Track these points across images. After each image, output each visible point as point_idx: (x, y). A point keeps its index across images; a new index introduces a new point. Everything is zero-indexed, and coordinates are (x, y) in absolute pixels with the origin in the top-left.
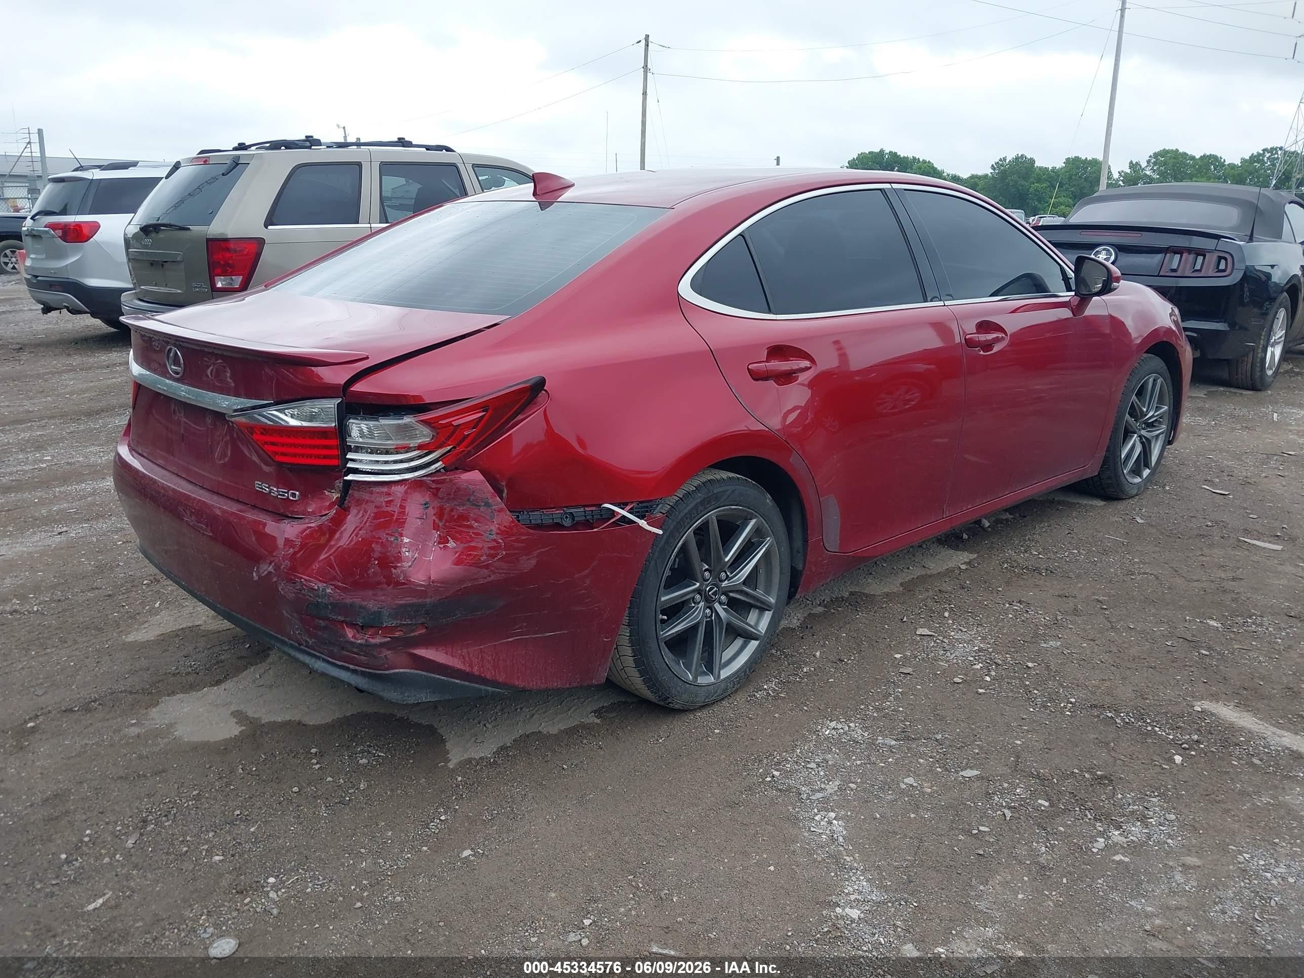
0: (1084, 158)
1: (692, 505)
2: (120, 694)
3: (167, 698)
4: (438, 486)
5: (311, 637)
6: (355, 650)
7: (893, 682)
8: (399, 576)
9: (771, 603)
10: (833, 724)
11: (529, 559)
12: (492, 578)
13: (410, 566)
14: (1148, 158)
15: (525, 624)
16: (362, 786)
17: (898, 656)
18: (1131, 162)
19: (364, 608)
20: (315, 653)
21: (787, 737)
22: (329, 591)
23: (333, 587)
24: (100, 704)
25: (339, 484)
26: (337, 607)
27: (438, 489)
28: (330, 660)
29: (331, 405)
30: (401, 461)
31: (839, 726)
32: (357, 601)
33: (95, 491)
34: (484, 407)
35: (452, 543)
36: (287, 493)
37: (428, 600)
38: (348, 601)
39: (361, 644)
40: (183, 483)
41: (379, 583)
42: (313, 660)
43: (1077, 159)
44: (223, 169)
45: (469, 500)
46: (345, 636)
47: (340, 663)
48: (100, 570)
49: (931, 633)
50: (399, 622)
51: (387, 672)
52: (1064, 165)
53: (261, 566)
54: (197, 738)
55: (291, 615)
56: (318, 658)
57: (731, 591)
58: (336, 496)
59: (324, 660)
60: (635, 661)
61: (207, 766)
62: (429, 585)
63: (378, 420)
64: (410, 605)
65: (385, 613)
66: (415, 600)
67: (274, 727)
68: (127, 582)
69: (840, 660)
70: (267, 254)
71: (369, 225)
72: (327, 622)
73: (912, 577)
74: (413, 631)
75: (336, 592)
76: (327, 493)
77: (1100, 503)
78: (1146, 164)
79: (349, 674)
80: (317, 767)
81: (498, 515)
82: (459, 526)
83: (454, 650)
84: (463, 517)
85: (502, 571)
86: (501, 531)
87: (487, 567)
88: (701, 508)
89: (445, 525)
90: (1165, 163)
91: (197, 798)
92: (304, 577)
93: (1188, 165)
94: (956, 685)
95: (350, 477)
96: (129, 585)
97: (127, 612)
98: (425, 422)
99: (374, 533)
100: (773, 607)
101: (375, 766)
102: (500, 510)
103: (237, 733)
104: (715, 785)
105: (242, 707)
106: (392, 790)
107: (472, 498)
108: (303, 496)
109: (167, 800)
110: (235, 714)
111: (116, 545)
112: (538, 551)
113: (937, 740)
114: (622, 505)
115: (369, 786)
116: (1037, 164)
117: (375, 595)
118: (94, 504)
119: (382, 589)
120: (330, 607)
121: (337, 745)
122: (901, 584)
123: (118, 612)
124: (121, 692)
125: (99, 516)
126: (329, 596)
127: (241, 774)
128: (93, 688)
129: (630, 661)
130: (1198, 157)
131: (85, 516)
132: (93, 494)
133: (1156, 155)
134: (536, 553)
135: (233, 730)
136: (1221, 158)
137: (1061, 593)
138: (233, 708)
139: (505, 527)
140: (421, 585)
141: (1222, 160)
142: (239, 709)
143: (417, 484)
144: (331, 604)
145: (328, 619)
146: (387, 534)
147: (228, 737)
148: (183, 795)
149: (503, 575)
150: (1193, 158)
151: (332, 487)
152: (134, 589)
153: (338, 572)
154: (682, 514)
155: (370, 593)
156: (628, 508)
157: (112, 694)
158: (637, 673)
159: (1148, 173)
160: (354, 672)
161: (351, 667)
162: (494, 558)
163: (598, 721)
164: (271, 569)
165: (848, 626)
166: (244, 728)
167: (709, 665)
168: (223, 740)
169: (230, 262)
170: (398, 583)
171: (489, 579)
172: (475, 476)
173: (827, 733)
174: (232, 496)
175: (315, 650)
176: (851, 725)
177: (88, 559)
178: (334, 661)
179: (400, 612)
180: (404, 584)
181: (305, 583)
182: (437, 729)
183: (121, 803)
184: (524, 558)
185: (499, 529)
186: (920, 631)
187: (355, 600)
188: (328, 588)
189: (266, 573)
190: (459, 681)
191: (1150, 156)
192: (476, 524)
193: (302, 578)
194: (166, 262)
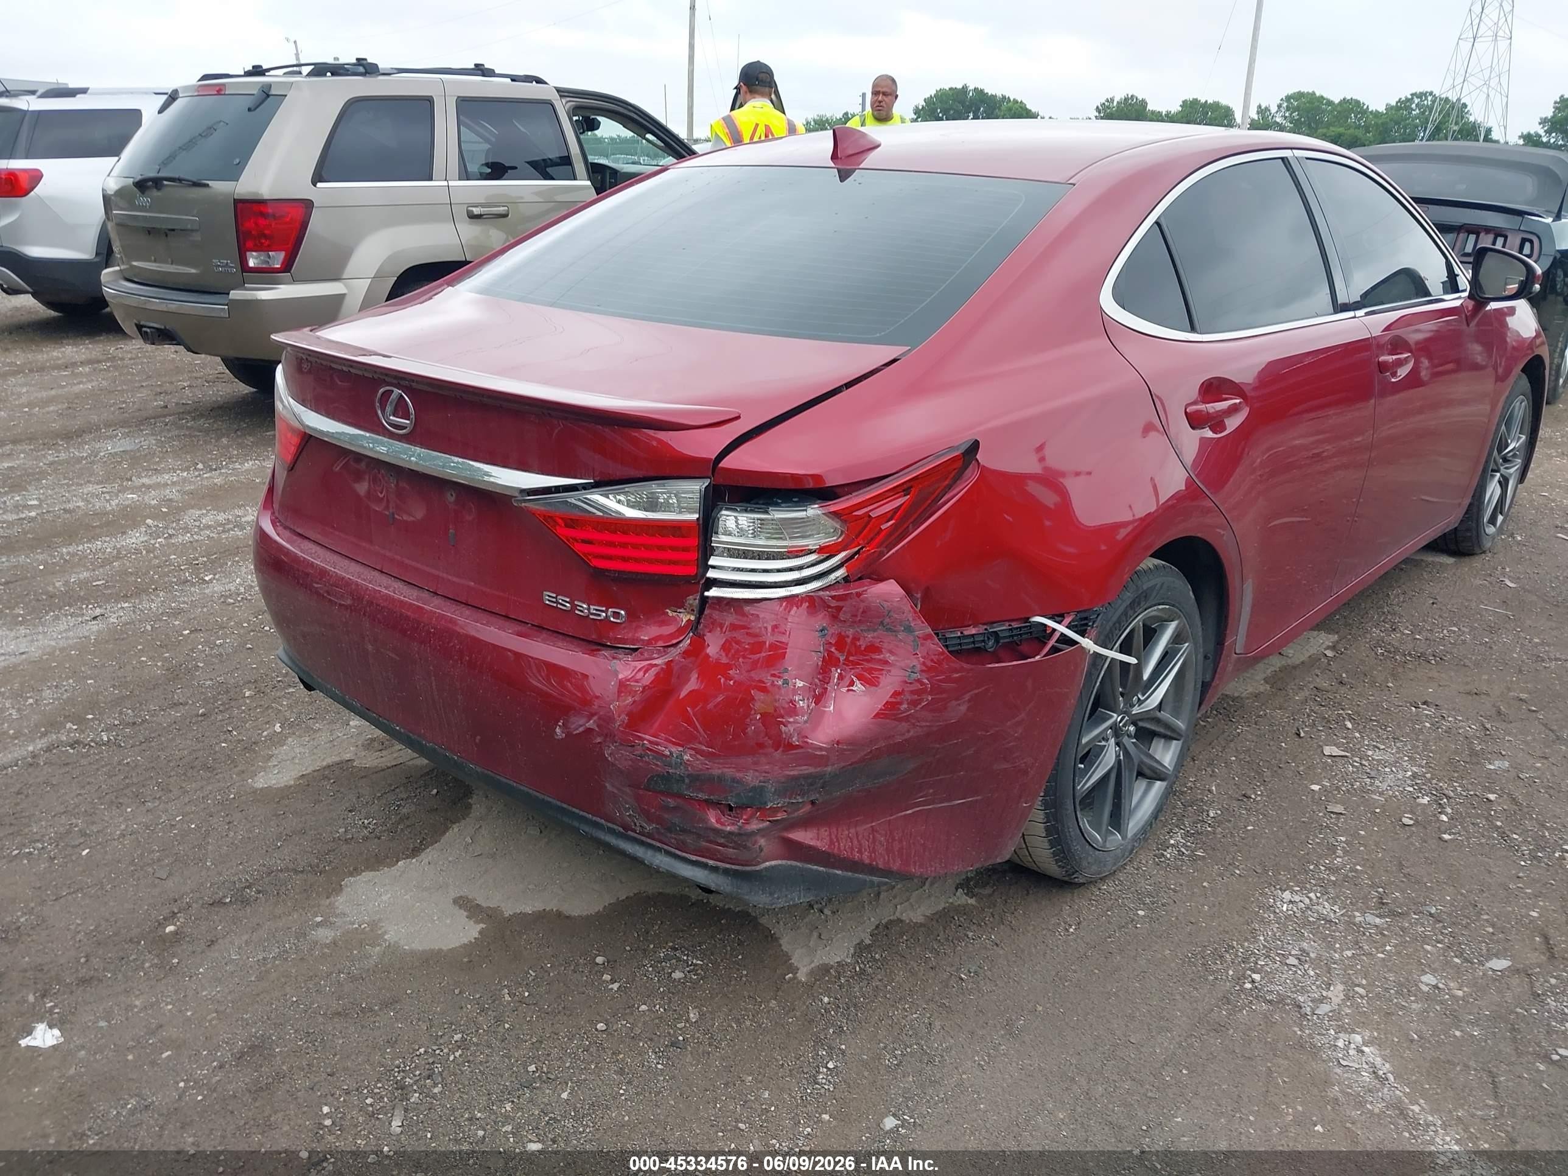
0: (1203, 101)
1: (1122, 609)
2: (281, 875)
3: (352, 879)
4: (840, 604)
5: (650, 819)
6: (722, 841)
7: (1327, 827)
8: (791, 736)
9: (1180, 729)
10: (1287, 895)
11: (959, 705)
12: (911, 733)
13: (806, 722)
14: (1279, 102)
15: (931, 791)
16: (692, 1015)
17: (1316, 787)
18: (1260, 107)
19: (739, 781)
20: (654, 843)
21: (1236, 917)
22: (686, 757)
23: (693, 752)
24: (259, 892)
25: (693, 601)
26: (697, 780)
27: (839, 609)
28: (679, 853)
29: (694, 489)
30: (791, 569)
31: (1297, 898)
32: (729, 772)
33: (119, 552)
34: (904, 489)
35: (860, 685)
36: (606, 612)
37: (829, 769)
38: (716, 772)
39: (730, 833)
40: (398, 585)
41: (761, 746)
42: (650, 853)
43: (1195, 102)
44: (249, 102)
45: (882, 623)
46: (705, 821)
47: (694, 858)
48: (174, 674)
49: (1343, 753)
50: (787, 800)
51: (753, 868)
52: (1180, 109)
53: (573, 719)
54: (420, 944)
55: (618, 789)
56: (659, 849)
57: (1141, 720)
58: (686, 618)
59: (669, 853)
60: (1047, 829)
61: (457, 991)
62: (833, 748)
63: (767, 512)
64: (806, 777)
65: (771, 788)
66: (811, 770)
67: (521, 918)
68: (219, 693)
69: (1244, 795)
70: (317, 223)
71: (445, 183)
72: (679, 800)
73: (1273, 669)
74: (798, 810)
75: (698, 759)
76: (670, 613)
77: (1450, 560)
78: (1276, 109)
79: (706, 872)
80: (615, 986)
81: (922, 645)
82: (868, 661)
83: (840, 829)
84: (873, 648)
85: (924, 724)
86: (927, 667)
87: (907, 719)
88: (1130, 612)
89: (847, 659)
90: (1297, 109)
91: (462, 1045)
92: (647, 737)
93: (1324, 111)
94: (1407, 828)
95: (714, 592)
96: (225, 698)
97: (239, 741)
98: (835, 514)
99: (753, 674)
100: (1183, 733)
101: (696, 982)
102: (927, 637)
103: (475, 934)
104: (1178, 997)
105: (465, 891)
106: (738, 1022)
107: (887, 620)
108: (632, 616)
109: (422, 1050)
110: (461, 902)
111: (182, 635)
112: (972, 693)
113: (1431, 915)
114: (1058, 617)
115: (702, 1015)
116: (1150, 107)
117: (756, 763)
118: (124, 573)
119: (766, 755)
120: (687, 781)
121: (628, 948)
122: (1266, 680)
123: (225, 741)
124: (281, 870)
125: (140, 591)
126: (687, 764)
127: (509, 1003)
128: (237, 865)
129: (1040, 829)
130: (1337, 101)
131: (121, 591)
132: (118, 558)
133: (1288, 98)
134: (967, 697)
135: (468, 931)
136: (1364, 104)
137: (1468, 688)
138: (454, 893)
139: (932, 660)
140: (821, 749)
141: (1365, 107)
142: (462, 894)
143: (812, 602)
144: (689, 776)
145: (679, 796)
146: (773, 675)
147: (465, 941)
148: (441, 1041)
149: (925, 729)
150: (1330, 103)
151: (680, 604)
152: (233, 703)
153: (701, 730)
154: (1111, 624)
155: (749, 760)
156: (1067, 620)
157: (269, 874)
158: (1047, 844)
159: (1278, 120)
160: (714, 869)
161: (711, 862)
162: (916, 707)
163: (972, 901)
164: (591, 724)
165: (1232, 745)
166: (483, 926)
167: (1117, 820)
168: (461, 947)
169: (266, 232)
170: (790, 746)
171: (907, 736)
172: (891, 588)
173: (1285, 909)
174: (497, 610)
175: (653, 839)
176: (1312, 895)
177: (151, 658)
178: (684, 854)
179: (792, 787)
180: (798, 747)
181: (649, 746)
182: (756, 918)
183: (353, 1057)
184: (954, 703)
185: (924, 664)
186: (1327, 750)
187: (726, 770)
188: (685, 753)
189: (581, 729)
190: (839, 872)
191: (1282, 100)
192: (892, 658)
193: (645, 739)
194: (173, 230)
